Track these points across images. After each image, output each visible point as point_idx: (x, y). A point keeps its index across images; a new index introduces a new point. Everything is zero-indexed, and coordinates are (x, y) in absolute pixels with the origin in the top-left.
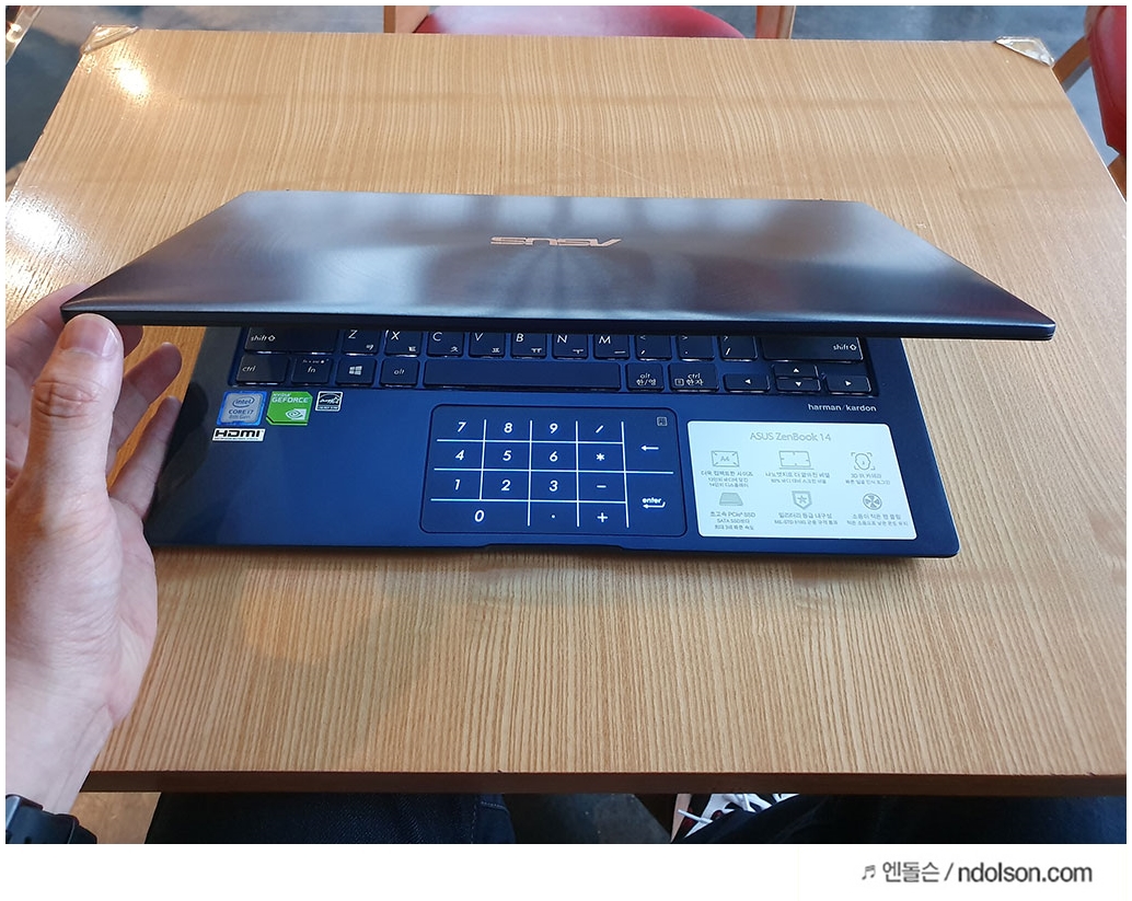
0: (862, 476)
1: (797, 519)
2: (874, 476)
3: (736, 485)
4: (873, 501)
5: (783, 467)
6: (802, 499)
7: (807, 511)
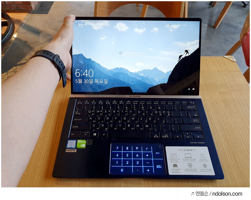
0: (202, 159)
1: (189, 170)
2: (205, 159)
3: (176, 162)
4: (205, 166)
5: (186, 157)
6: (190, 165)
7: (191, 168)
